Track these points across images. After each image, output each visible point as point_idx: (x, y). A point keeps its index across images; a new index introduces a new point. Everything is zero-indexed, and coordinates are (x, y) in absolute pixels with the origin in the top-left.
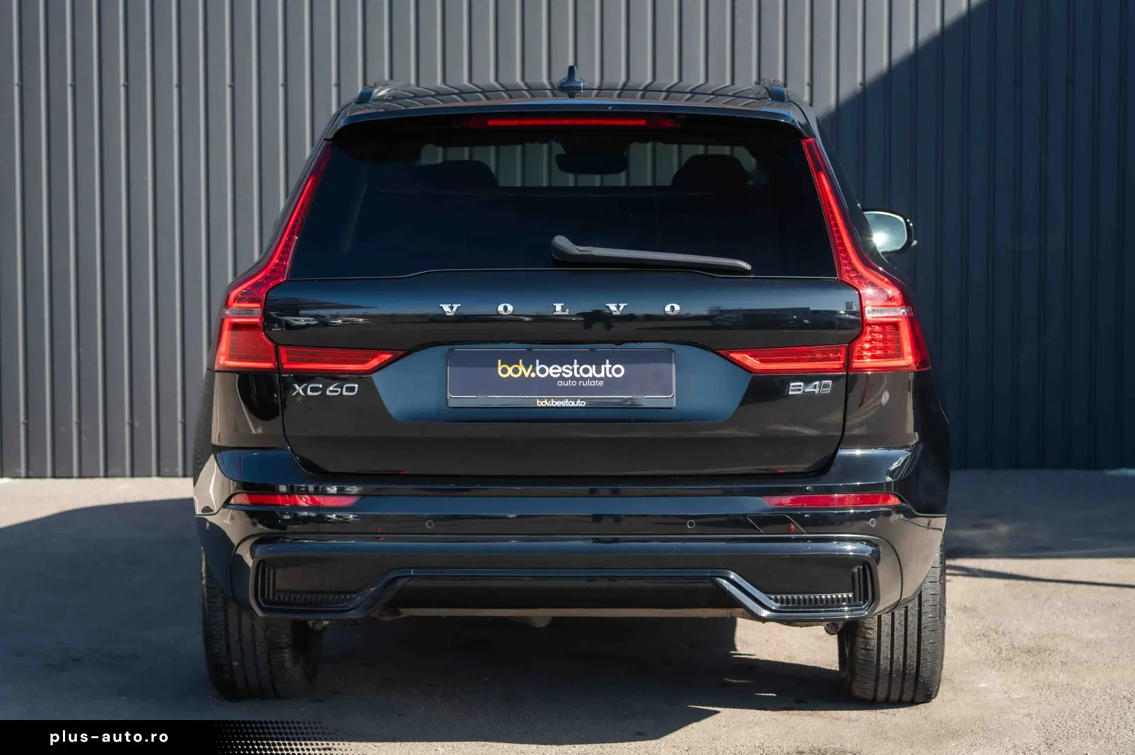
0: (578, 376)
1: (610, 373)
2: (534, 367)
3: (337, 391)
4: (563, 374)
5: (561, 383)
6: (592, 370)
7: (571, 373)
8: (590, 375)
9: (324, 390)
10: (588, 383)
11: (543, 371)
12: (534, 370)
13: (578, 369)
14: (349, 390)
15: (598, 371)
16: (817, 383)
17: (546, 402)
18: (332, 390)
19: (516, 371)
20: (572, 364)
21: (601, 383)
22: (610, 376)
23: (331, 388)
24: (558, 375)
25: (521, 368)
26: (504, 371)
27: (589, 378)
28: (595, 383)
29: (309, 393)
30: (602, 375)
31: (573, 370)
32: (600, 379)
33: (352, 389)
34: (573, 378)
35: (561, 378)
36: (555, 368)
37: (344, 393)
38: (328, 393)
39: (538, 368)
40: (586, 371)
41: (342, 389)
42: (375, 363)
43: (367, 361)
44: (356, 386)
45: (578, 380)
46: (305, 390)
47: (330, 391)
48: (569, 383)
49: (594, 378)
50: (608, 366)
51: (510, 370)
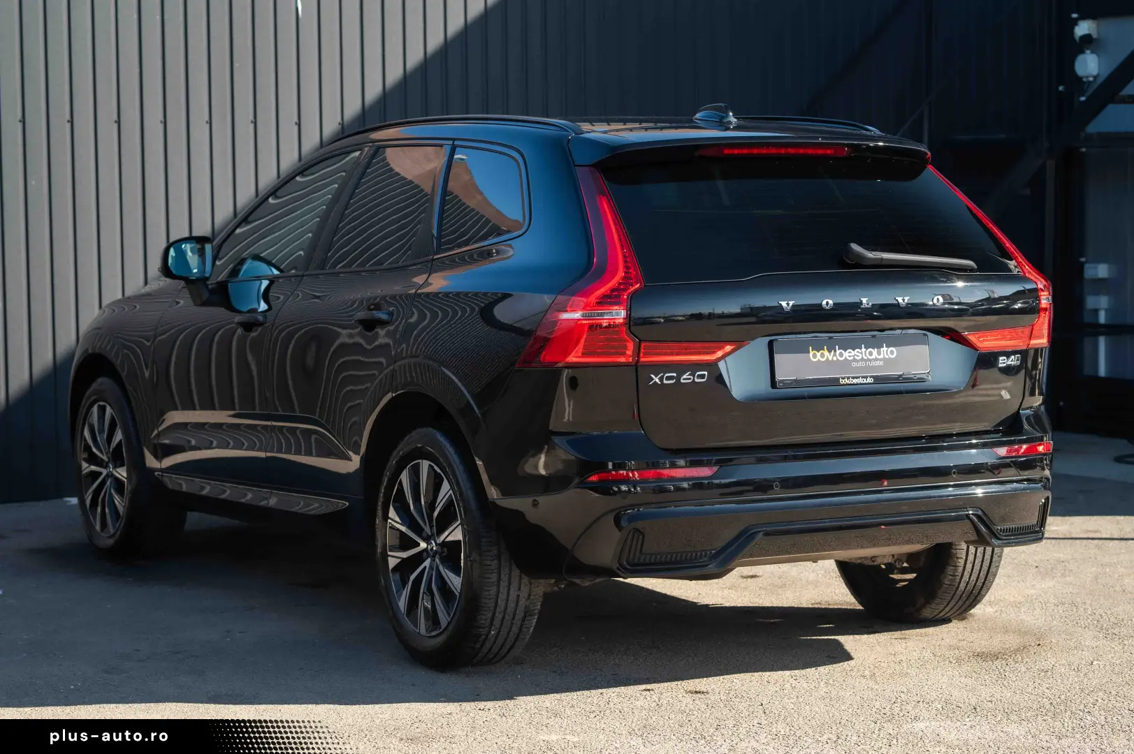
0: (866, 358)
1: (887, 354)
2: (835, 351)
3: (690, 379)
4: (856, 357)
5: (854, 365)
6: (875, 352)
7: (861, 355)
8: (873, 357)
9: (678, 378)
10: (873, 364)
11: (841, 355)
12: (835, 355)
13: (865, 352)
14: (701, 377)
15: (879, 354)
16: (1013, 357)
17: (846, 380)
18: (686, 378)
19: (822, 355)
20: (861, 349)
21: (881, 363)
22: (887, 357)
23: (685, 377)
24: (852, 358)
25: (826, 353)
26: (815, 356)
27: (873, 359)
28: (878, 363)
29: (665, 382)
30: (881, 357)
31: (861, 353)
32: (880, 360)
33: (702, 376)
34: (862, 359)
35: (854, 360)
36: (850, 352)
37: (696, 380)
38: (682, 381)
39: (838, 352)
40: (871, 354)
41: (694, 377)
42: (720, 354)
43: (714, 352)
44: (706, 373)
45: (866, 361)
46: (661, 379)
47: (684, 379)
48: (860, 364)
49: (876, 359)
50: (885, 349)
51: (818, 354)
